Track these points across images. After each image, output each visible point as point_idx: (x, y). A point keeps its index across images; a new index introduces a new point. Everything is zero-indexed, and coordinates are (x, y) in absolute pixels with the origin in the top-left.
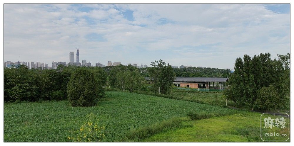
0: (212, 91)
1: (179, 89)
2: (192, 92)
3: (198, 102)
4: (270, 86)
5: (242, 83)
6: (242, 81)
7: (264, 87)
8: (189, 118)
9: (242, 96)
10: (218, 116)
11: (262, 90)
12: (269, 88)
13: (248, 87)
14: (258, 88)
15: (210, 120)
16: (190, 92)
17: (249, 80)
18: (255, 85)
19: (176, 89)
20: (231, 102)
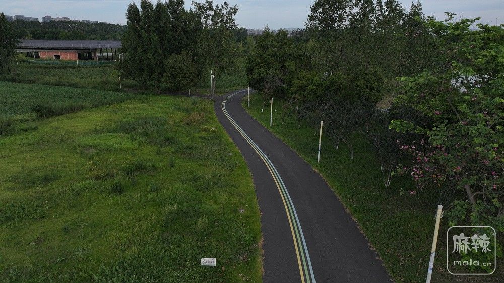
0: (103, 65)
1: (36, 63)
2: (63, 68)
3: (70, 86)
4: (183, 52)
5: (139, 49)
6: (141, 44)
7: (175, 55)
8: (34, 115)
9: (142, 70)
10: (97, 106)
11: (172, 60)
12: (181, 57)
13: (149, 55)
14: (165, 56)
15: (81, 114)
16: (60, 67)
17: (151, 43)
18: (160, 52)
19: (30, 63)
20: (129, 81)
